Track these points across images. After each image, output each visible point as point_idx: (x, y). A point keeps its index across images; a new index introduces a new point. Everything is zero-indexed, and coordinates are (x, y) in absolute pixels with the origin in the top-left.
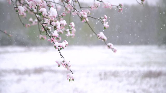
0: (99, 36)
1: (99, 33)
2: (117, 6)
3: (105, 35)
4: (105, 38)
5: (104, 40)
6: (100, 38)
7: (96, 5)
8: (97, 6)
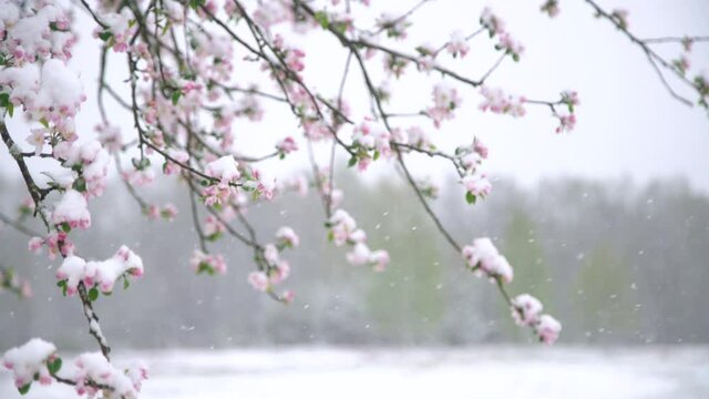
0: (469, 257)
1: (472, 244)
2: (551, 105)
3: (501, 252)
4: (505, 268)
5: (497, 276)
6: (474, 269)
7: (444, 97)
8: (447, 104)
